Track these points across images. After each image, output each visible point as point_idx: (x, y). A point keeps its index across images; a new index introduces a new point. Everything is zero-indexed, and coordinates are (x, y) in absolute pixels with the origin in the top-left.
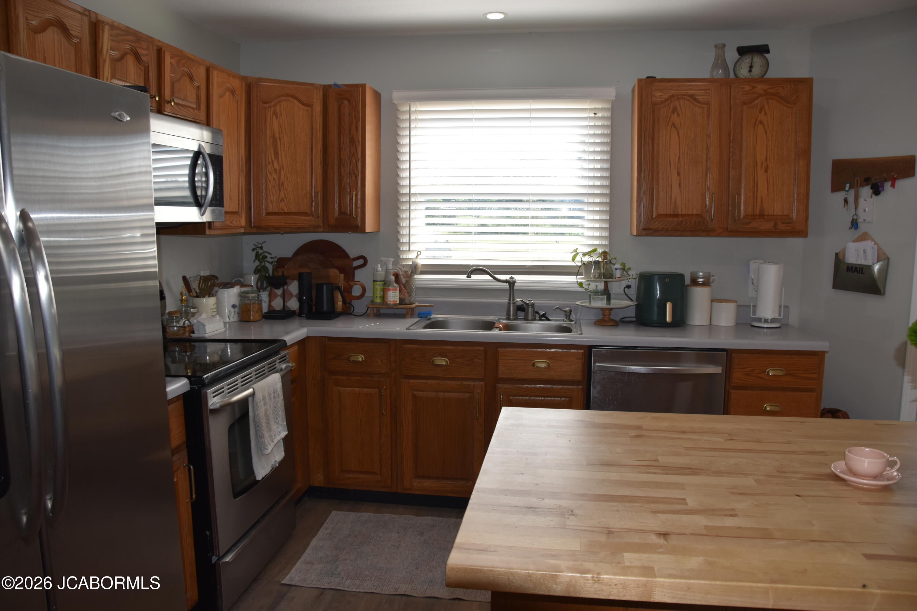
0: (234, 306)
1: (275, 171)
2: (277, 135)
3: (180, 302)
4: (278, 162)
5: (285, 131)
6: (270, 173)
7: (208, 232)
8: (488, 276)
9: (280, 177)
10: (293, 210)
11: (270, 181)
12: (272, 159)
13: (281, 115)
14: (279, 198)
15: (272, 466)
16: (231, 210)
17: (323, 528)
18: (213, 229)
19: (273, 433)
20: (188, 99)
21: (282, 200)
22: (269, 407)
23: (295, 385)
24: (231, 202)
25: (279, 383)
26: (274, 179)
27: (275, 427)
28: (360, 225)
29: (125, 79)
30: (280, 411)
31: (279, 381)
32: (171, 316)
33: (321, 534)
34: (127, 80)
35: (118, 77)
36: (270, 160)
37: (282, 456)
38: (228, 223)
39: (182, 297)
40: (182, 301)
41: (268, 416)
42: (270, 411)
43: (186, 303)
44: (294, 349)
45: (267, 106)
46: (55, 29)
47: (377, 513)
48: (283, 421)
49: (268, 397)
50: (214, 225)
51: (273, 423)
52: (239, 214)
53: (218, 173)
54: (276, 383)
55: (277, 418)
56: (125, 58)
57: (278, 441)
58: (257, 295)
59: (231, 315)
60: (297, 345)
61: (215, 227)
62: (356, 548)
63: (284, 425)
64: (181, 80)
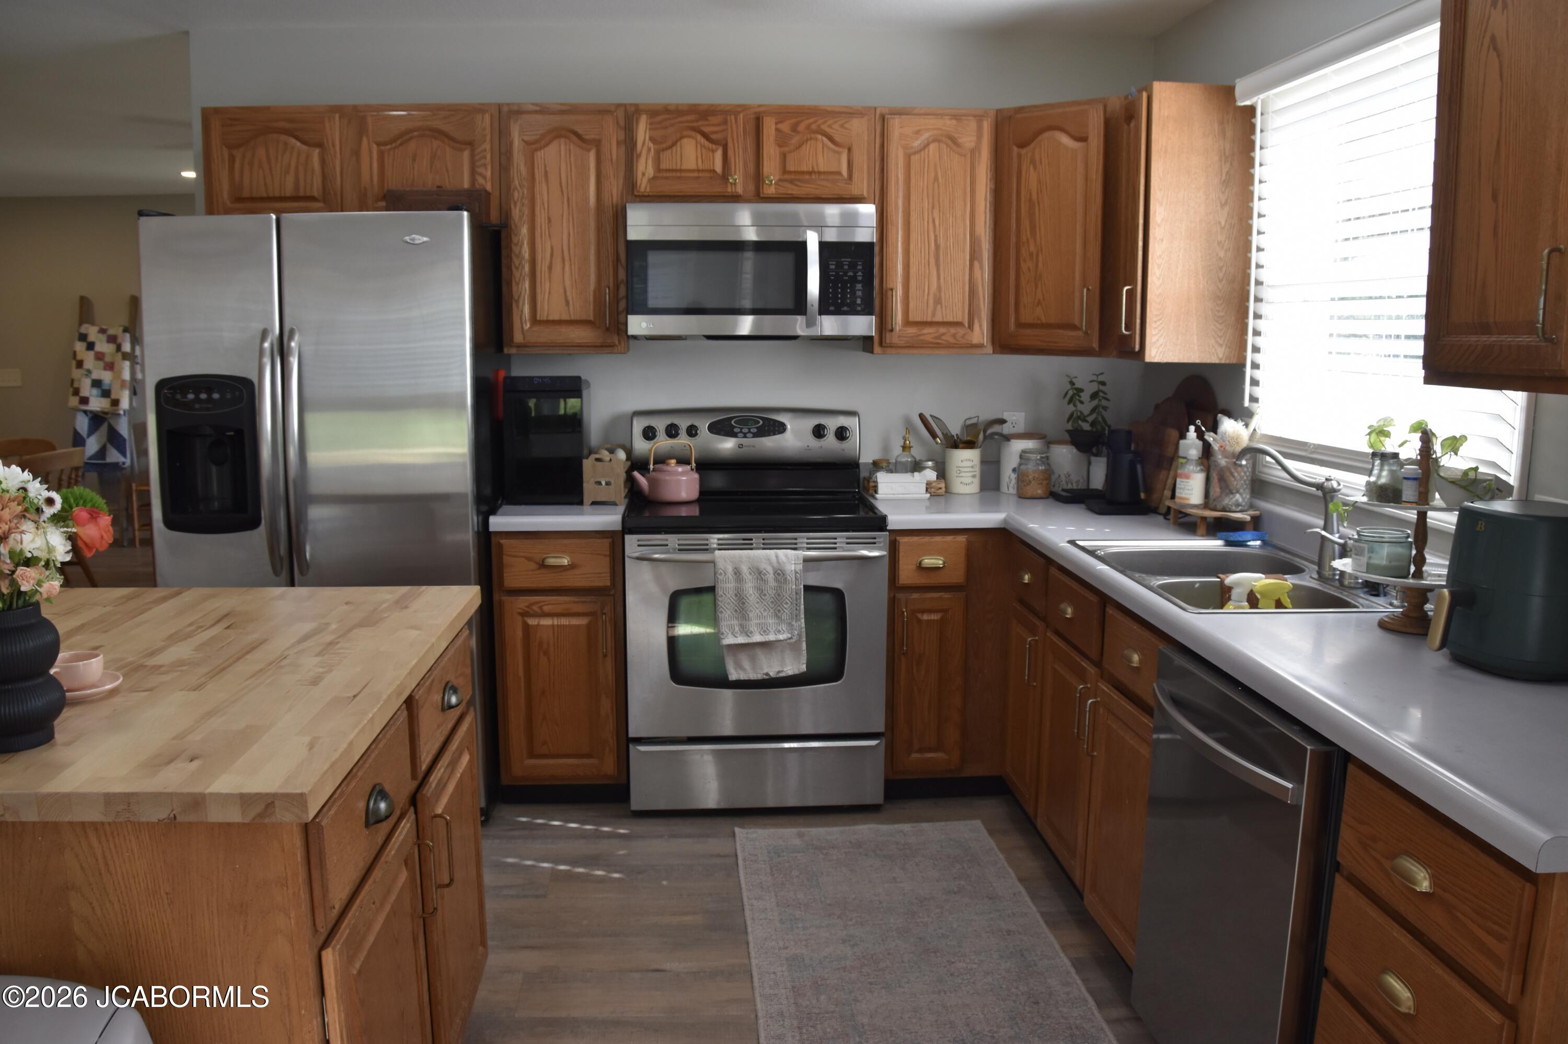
0: (1014, 470)
1: (1031, 255)
2: (1034, 197)
4: (1035, 241)
5: (1046, 187)
9: (1037, 265)
10: (1053, 320)
11: (1024, 273)
12: (1027, 236)
13: (1041, 162)
14: (1035, 298)
15: (767, 674)
16: (938, 318)
17: (914, 824)
18: (888, 347)
19: (753, 625)
20: (822, 169)
21: (1039, 303)
22: (750, 588)
23: (946, 595)
24: (939, 306)
25: (792, 564)
26: (1029, 269)
27: (771, 621)
28: (1137, 348)
29: (678, 167)
30: (787, 603)
31: (793, 562)
32: (877, 465)
33: (896, 826)
34: (682, 168)
35: (664, 168)
36: (1024, 239)
37: (799, 669)
38: (928, 338)
39: (905, 443)
40: (905, 448)
41: (743, 598)
42: (757, 595)
43: (910, 452)
44: (949, 538)
45: (1023, 151)
46: (562, 140)
47: (1002, 850)
48: (792, 619)
49: (750, 574)
50: (888, 341)
51: (765, 614)
52: (967, 325)
53: (860, 267)
54: (780, 561)
55: (779, 611)
56: (678, 144)
57: (767, 640)
58: (1042, 457)
59: (1010, 482)
60: (966, 536)
61: (890, 344)
62: (866, 855)
63: (793, 625)
64: (804, 147)
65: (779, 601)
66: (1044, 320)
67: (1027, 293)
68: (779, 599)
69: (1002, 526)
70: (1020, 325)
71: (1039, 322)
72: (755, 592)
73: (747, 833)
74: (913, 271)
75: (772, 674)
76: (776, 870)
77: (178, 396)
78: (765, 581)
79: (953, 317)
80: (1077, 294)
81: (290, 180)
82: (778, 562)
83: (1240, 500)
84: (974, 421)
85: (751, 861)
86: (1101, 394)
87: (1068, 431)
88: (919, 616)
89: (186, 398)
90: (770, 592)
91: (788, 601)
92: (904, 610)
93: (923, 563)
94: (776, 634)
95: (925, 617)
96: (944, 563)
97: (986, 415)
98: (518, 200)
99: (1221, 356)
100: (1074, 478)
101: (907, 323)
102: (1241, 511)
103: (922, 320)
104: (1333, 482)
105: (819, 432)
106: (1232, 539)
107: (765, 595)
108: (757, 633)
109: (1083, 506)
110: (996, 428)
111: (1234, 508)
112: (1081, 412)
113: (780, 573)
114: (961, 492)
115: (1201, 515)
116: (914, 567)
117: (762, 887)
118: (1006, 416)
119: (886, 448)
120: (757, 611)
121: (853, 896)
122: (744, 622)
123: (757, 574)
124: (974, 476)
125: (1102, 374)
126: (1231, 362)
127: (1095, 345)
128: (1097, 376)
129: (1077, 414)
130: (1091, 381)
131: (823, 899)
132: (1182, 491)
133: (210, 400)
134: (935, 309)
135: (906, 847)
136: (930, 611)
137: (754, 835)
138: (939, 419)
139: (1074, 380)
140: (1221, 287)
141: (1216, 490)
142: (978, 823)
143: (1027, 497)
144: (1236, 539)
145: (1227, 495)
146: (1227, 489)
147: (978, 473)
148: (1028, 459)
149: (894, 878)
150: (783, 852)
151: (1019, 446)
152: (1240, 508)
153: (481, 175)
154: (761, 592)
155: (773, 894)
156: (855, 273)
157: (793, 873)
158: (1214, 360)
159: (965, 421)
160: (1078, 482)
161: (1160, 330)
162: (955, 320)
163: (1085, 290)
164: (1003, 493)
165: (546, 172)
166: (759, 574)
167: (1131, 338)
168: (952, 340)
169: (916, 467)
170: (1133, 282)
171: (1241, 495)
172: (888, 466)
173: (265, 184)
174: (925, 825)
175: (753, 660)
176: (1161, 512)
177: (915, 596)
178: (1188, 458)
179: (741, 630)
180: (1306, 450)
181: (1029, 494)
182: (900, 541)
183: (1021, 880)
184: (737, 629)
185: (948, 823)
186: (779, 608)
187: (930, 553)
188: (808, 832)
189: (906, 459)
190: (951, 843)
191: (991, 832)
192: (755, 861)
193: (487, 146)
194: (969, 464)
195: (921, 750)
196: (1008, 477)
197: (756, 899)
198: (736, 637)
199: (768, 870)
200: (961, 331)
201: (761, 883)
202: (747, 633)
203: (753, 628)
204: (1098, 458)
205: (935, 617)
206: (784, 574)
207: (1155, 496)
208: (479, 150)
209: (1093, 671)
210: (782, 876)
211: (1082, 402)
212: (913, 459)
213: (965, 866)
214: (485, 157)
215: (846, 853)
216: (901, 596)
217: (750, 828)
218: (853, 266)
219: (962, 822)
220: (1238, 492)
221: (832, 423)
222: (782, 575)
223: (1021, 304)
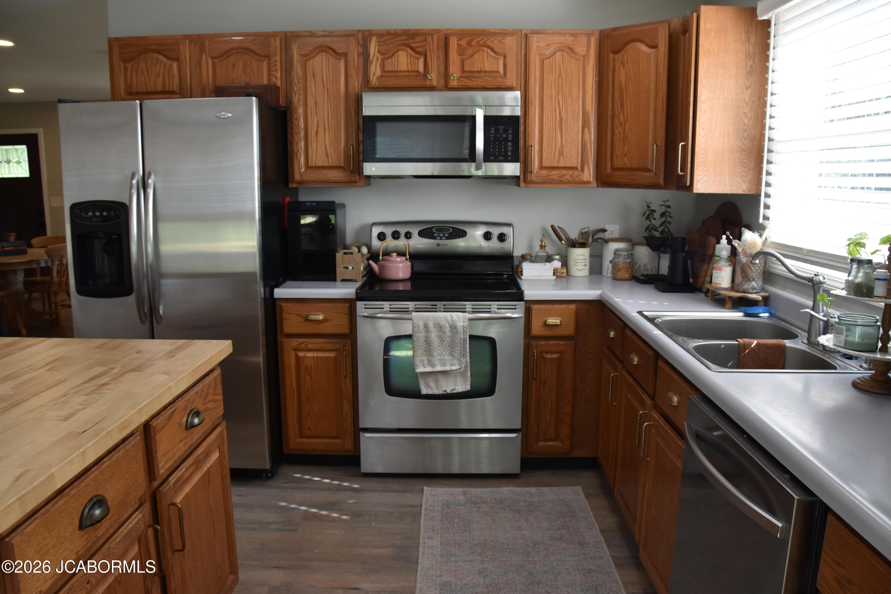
1: (621, 123)
2: (623, 86)
4: (624, 114)
5: (631, 80)
6: (617, 127)
7: (522, 184)
9: (625, 130)
10: (635, 165)
11: (617, 136)
12: (618, 111)
13: (628, 63)
14: (623, 152)
15: (445, 391)
16: (561, 164)
17: (538, 488)
18: (528, 183)
19: (436, 360)
20: (487, 70)
21: (626, 154)
22: (434, 336)
23: (563, 343)
24: (562, 157)
25: (461, 322)
26: (620, 133)
27: (448, 358)
28: (688, 183)
29: (396, 70)
30: (458, 347)
31: (462, 320)
32: (523, 258)
33: (526, 489)
34: (399, 70)
35: (387, 70)
36: (617, 113)
37: (465, 388)
38: (555, 177)
39: (542, 244)
40: (541, 247)
41: (430, 343)
42: (439, 341)
43: (545, 249)
44: (564, 306)
45: (617, 56)
46: (324, 54)
47: (592, 509)
48: (461, 356)
49: (434, 327)
50: (529, 179)
51: (444, 353)
52: (580, 169)
53: (510, 132)
54: (454, 320)
55: (453, 351)
56: (396, 55)
57: (445, 370)
58: (628, 254)
59: (608, 269)
60: (576, 305)
61: (530, 180)
62: (504, 509)
63: (461, 361)
64: (475, 55)
65: (453, 345)
66: (629, 165)
67: (618, 149)
68: (453, 343)
69: (599, 299)
70: (613, 169)
71: (626, 167)
72: (438, 339)
73: (431, 491)
74: (545, 134)
75: (449, 391)
76: (445, 518)
77: (83, 214)
78: (444, 332)
79: (571, 164)
80: (650, 148)
81: (160, 81)
82: (452, 321)
83: (755, 286)
84: (586, 230)
85: (430, 510)
86: (667, 214)
87: (645, 237)
88: (545, 355)
89: (88, 215)
90: (447, 340)
91: (458, 345)
92: (535, 351)
93: (547, 321)
94: (451, 366)
95: (549, 356)
96: (561, 322)
97: (593, 227)
98: (296, 91)
99: (745, 189)
100: (649, 267)
101: (541, 167)
102: (756, 293)
103: (551, 166)
104: (820, 277)
105: (487, 236)
106: (748, 312)
107: (444, 341)
108: (439, 365)
109: (653, 286)
110: (600, 235)
111: (751, 291)
112: (654, 225)
113: (453, 328)
114: (577, 275)
115: (728, 295)
116: (541, 324)
117: (434, 530)
118: (607, 227)
119: (531, 247)
120: (439, 351)
121: (491, 540)
122: (430, 358)
123: (439, 328)
124: (585, 265)
125: (668, 200)
126: (751, 193)
127: (662, 182)
128: (665, 202)
129: (651, 226)
130: (661, 205)
131: (471, 540)
132: (716, 278)
133: (102, 216)
134: (559, 159)
135: (531, 504)
136: (551, 352)
137: (435, 492)
138: (563, 229)
139: (650, 205)
140: (745, 143)
141: (739, 278)
142: (579, 489)
143: (618, 279)
144: (752, 312)
145: (747, 282)
146: (746, 278)
147: (588, 263)
148: (619, 255)
149: (520, 527)
150: (452, 505)
151: (614, 246)
152: (755, 291)
153: (274, 76)
154: (441, 339)
155: (440, 535)
156: (507, 136)
157: (455, 521)
158: (740, 192)
159: (581, 230)
160: (651, 270)
161: (704, 172)
162: (572, 166)
163: (655, 146)
164: (604, 276)
165: (314, 74)
166: (440, 327)
167: (684, 176)
168: (570, 179)
169: (549, 259)
170: (686, 139)
171: (756, 282)
172: (531, 258)
173: (146, 84)
174: (545, 489)
175: (437, 382)
176: (703, 291)
177: (542, 342)
178: (721, 257)
179: (429, 363)
180: (801, 254)
181: (619, 278)
182: (533, 307)
183: (602, 531)
184: (426, 362)
185: (560, 488)
186: (453, 349)
187: (552, 315)
188: (470, 491)
189: (542, 253)
190: (560, 502)
191: (587, 495)
192: (433, 510)
193: (278, 58)
194: (582, 257)
195: (545, 440)
196: (607, 266)
197: (428, 538)
198: (425, 367)
199: (440, 518)
200: (576, 173)
201: (433, 527)
202: (432, 365)
203: (436, 362)
204: (665, 255)
205: (555, 356)
206: (456, 328)
207: (700, 280)
208: (272, 61)
209: (649, 402)
210: (448, 522)
211: (655, 219)
212: (547, 254)
213: (567, 519)
214: (276, 65)
215: (491, 507)
216: (533, 342)
217: (434, 487)
218: (506, 131)
219: (569, 487)
220: (754, 280)
221: (496, 231)
222: (455, 328)
223: (615, 156)
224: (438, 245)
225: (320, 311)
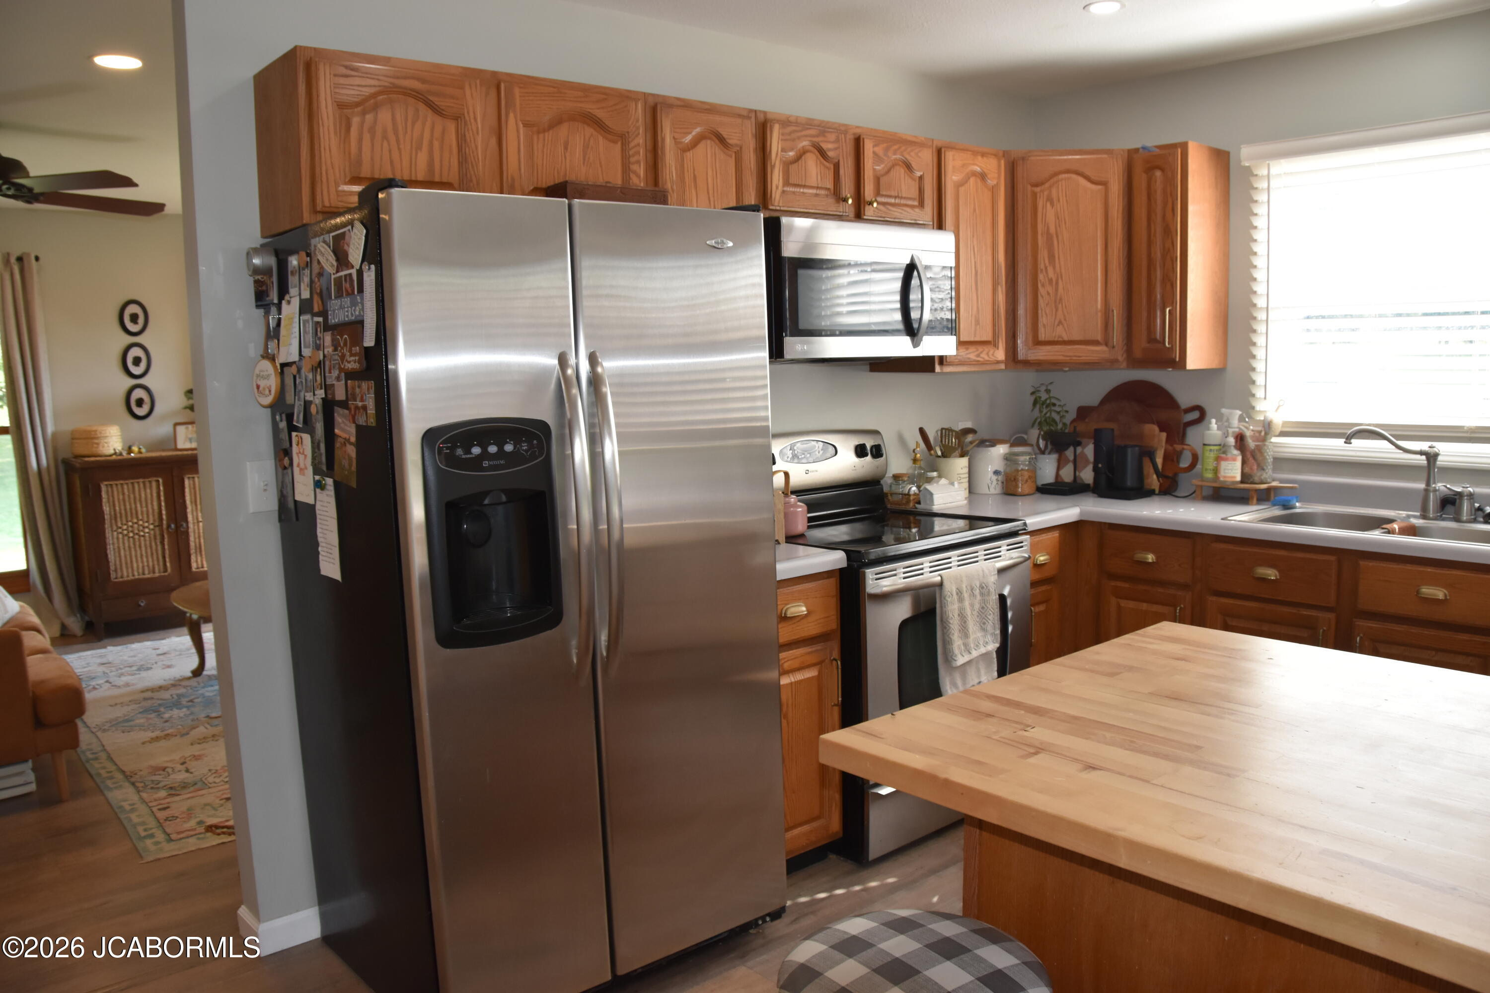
0: (996, 473)
1: (1050, 281)
2: (1052, 230)
3: (912, 461)
4: (1054, 268)
5: (1065, 223)
6: (1043, 285)
7: (938, 369)
8: (1386, 442)
9: (1057, 290)
10: (1076, 337)
11: (1042, 297)
12: (1045, 264)
13: (1059, 201)
14: (1055, 319)
16: (979, 338)
18: (947, 365)
19: (970, 642)
20: (904, 195)
21: (1060, 323)
22: (967, 606)
23: (1049, 588)
24: (978, 327)
25: (992, 576)
26: (1048, 294)
27: (980, 634)
28: (1177, 358)
29: (803, 184)
32: (898, 479)
34: (807, 184)
35: (793, 183)
36: (1042, 266)
38: (973, 356)
39: (915, 456)
40: (915, 461)
41: (964, 617)
42: (972, 611)
43: (919, 464)
44: (1050, 535)
45: (1038, 189)
46: (709, 142)
48: (994, 629)
49: (966, 591)
50: (948, 360)
51: (978, 629)
52: (994, 344)
54: (984, 573)
56: (803, 157)
57: (981, 653)
58: (1030, 458)
59: (991, 484)
60: (1058, 532)
61: (949, 362)
64: (892, 172)
65: (983, 613)
66: (1066, 338)
67: (1046, 315)
68: (983, 611)
69: (1079, 519)
70: (1037, 342)
71: (1060, 339)
72: (971, 608)
77: (459, 452)
78: (975, 597)
79: (987, 336)
81: (422, 159)
82: (984, 576)
89: (471, 453)
90: (979, 606)
91: (991, 613)
93: (1037, 560)
94: (985, 647)
96: (1048, 559)
99: (1218, 362)
101: (959, 342)
103: (967, 340)
105: (860, 451)
107: (976, 610)
108: (974, 649)
113: (983, 587)
115: (1243, 489)
120: (973, 627)
122: (967, 643)
133: (501, 453)
134: (975, 330)
153: (635, 172)
154: (974, 608)
162: (986, 340)
165: (695, 177)
166: (972, 590)
167: (1172, 349)
168: (988, 358)
170: (1172, 304)
171: (1270, 469)
173: (391, 162)
175: (964, 677)
179: (966, 648)
181: (1019, 493)
184: (963, 648)
186: (984, 622)
189: (916, 470)
193: (640, 140)
196: (989, 480)
198: (964, 656)
200: (991, 350)
202: (969, 651)
203: (971, 644)
204: (1053, 456)
206: (987, 587)
208: (632, 145)
214: (639, 153)
221: (870, 443)
222: (985, 587)
223: (1040, 325)
224: (807, 472)
225: (799, 600)
